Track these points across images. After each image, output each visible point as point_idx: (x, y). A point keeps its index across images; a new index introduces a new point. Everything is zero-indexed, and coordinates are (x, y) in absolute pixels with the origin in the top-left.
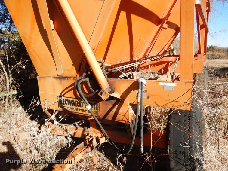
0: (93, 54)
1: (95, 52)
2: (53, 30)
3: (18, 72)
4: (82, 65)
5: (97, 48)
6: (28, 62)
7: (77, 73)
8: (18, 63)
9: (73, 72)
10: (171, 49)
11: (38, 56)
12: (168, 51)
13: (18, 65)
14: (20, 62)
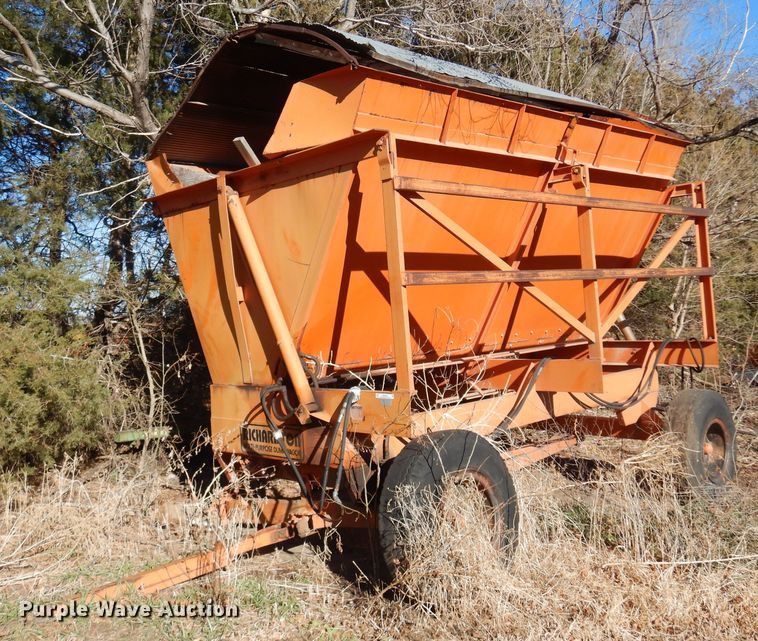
1: (299, 343)
2: (240, 302)
3: (179, 376)
5: (302, 335)
6: (197, 357)
8: (181, 357)
9: (267, 376)
13: (180, 362)
14: (185, 357)
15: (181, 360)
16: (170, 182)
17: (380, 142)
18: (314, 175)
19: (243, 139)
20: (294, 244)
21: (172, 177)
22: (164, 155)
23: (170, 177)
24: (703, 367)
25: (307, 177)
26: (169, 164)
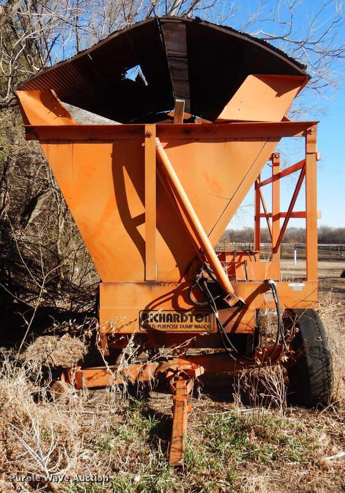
7: (182, 276)
16: (53, 115)
17: (312, 129)
18: (242, 139)
20: (216, 183)
25: (235, 140)
26: (59, 100)
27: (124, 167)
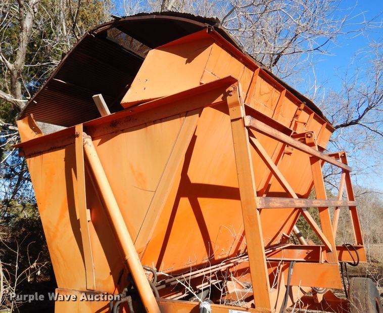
0: (139, 260)
1: (142, 257)
2: (89, 221)
3: (29, 281)
4: (123, 276)
5: (145, 251)
6: (46, 265)
7: (116, 286)
8: (32, 264)
9: (111, 285)
10: (295, 233)
11: (62, 256)
12: (289, 237)
13: (30, 269)
14: (35, 264)
15: (32, 267)
16: (34, 133)
17: (231, 88)
18: (161, 120)
19: (100, 96)
20: (140, 174)
21: (36, 130)
22: (32, 115)
23: (34, 130)
24: (358, 263)
25: (155, 122)
26: (34, 121)
27: (72, 169)
